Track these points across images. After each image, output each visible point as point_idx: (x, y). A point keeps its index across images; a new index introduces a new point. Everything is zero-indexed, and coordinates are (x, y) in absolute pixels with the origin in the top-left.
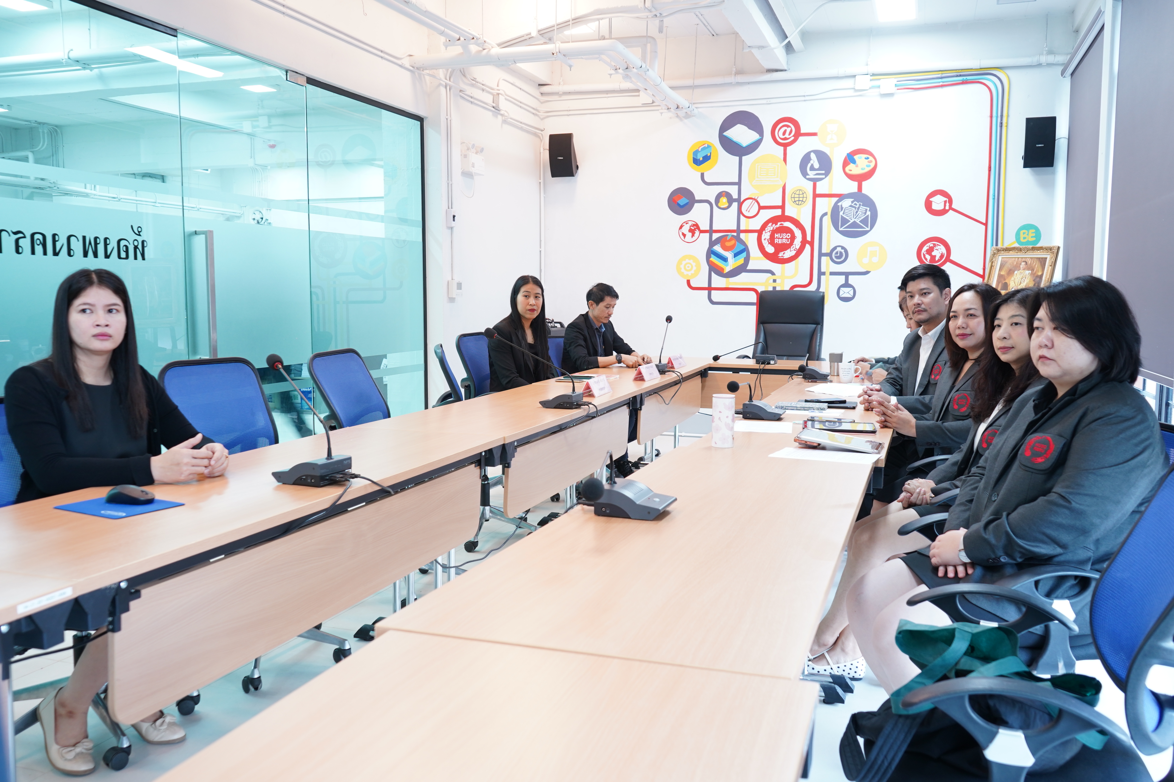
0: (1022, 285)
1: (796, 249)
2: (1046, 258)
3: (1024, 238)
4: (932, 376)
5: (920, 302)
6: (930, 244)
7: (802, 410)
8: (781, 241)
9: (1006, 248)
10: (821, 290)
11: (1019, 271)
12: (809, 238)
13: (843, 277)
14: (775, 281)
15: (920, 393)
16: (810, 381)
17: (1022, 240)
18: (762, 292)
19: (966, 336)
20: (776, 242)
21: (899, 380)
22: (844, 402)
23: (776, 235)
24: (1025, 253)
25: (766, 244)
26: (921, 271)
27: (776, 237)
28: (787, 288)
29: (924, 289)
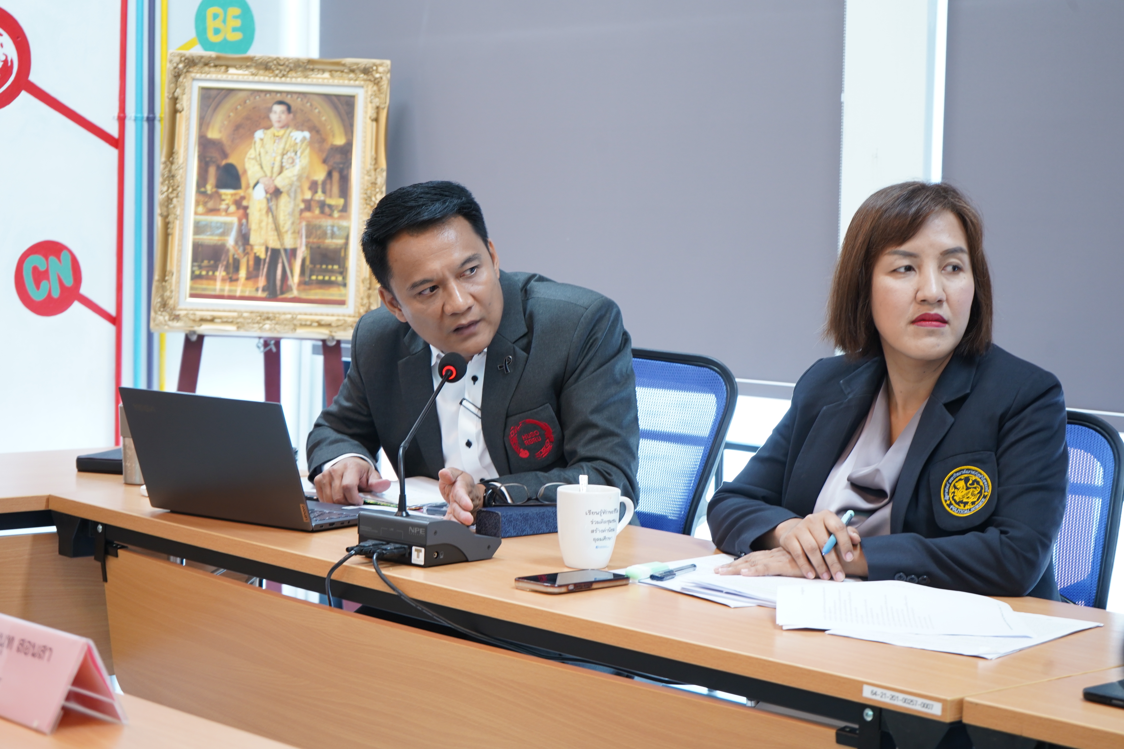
0: (286, 173)
11: (269, 132)
17: (213, 38)
24: (284, 76)
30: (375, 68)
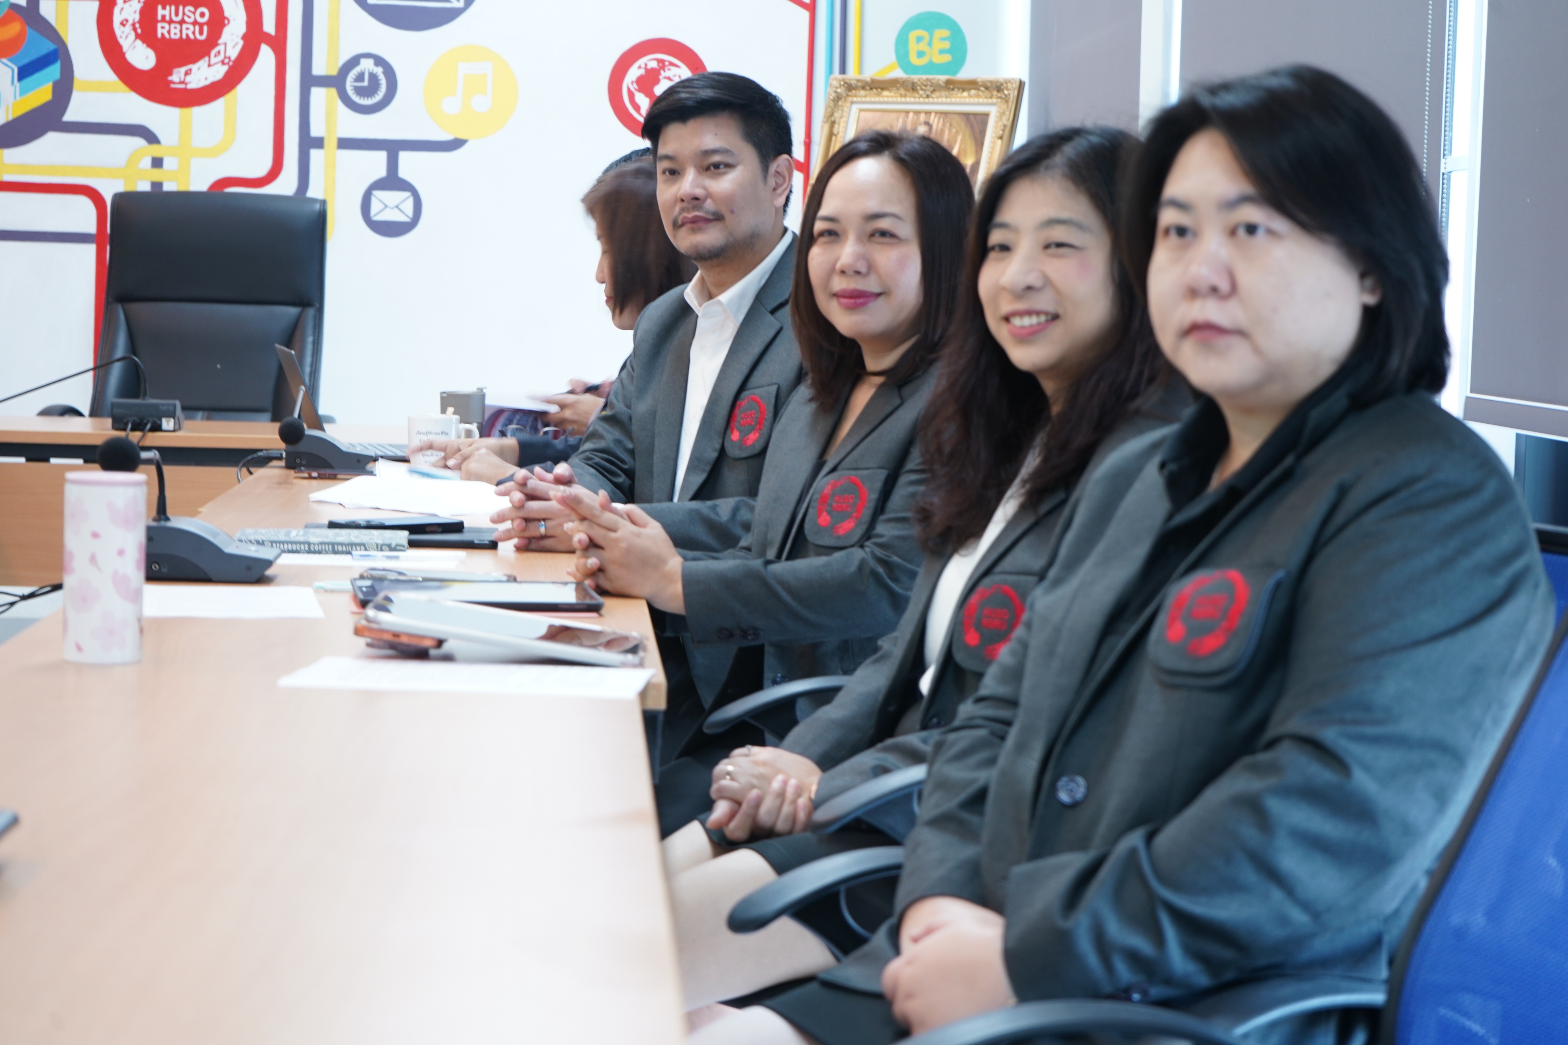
1: (226, 61)
2: (987, 115)
3: (921, 54)
4: (732, 432)
5: (699, 192)
6: (649, 61)
7: (327, 553)
8: (178, 31)
9: (873, 81)
10: (313, 192)
12: (269, 26)
13: (380, 157)
14: (157, 163)
15: (691, 493)
16: (315, 474)
18: (119, 198)
19: (862, 300)
20: (163, 34)
21: (625, 456)
22: (458, 527)
23: (160, 12)
24: (928, 96)
25: (126, 38)
26: (707, 93)
27: (159, 18)
28: (200, 183)
29: (714, 152)
30: (1005, 85)
